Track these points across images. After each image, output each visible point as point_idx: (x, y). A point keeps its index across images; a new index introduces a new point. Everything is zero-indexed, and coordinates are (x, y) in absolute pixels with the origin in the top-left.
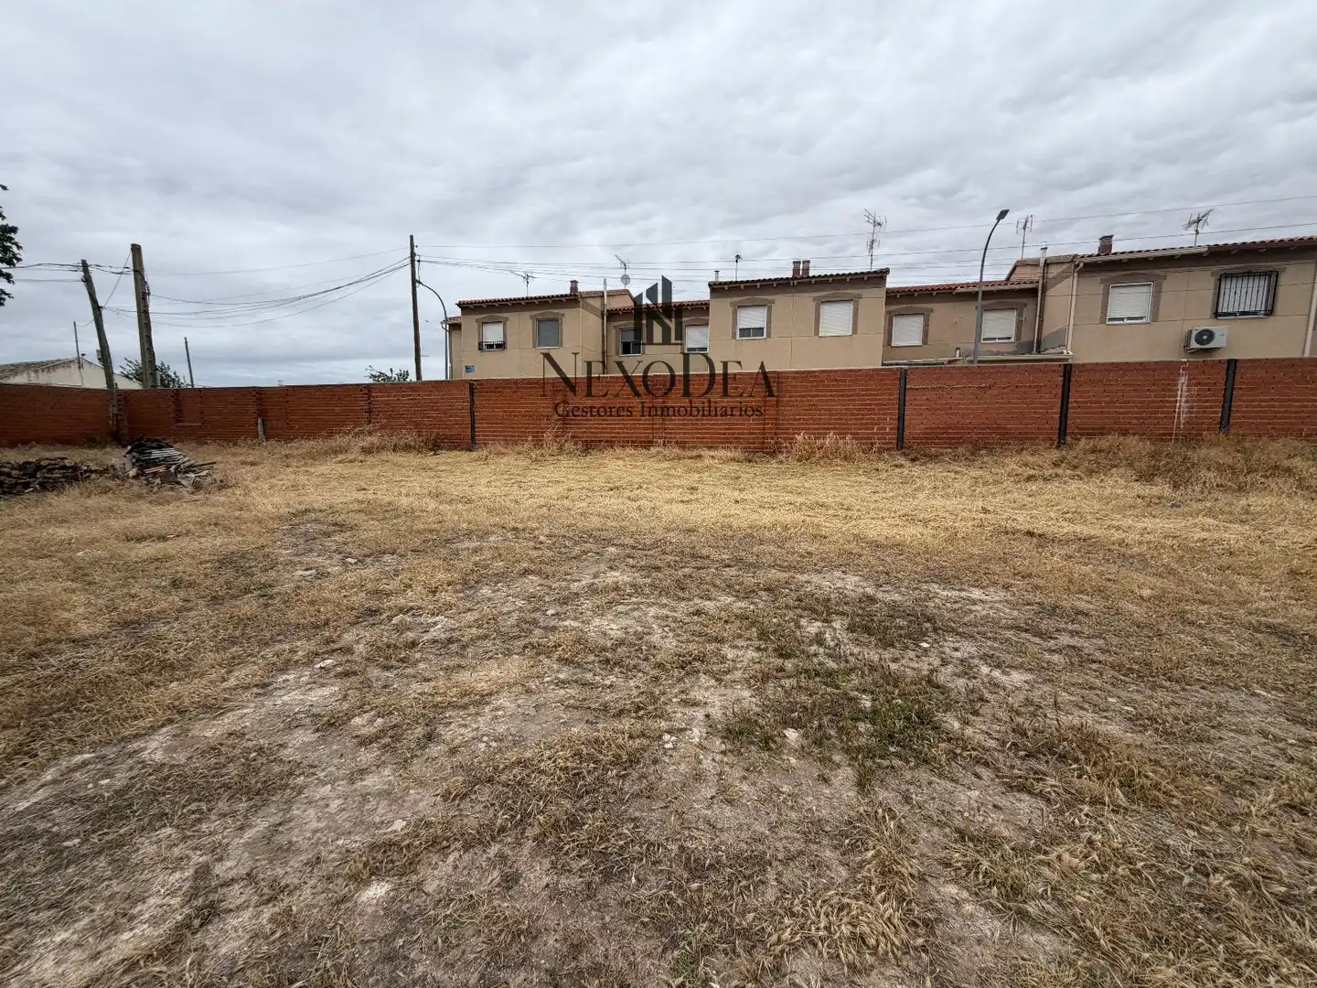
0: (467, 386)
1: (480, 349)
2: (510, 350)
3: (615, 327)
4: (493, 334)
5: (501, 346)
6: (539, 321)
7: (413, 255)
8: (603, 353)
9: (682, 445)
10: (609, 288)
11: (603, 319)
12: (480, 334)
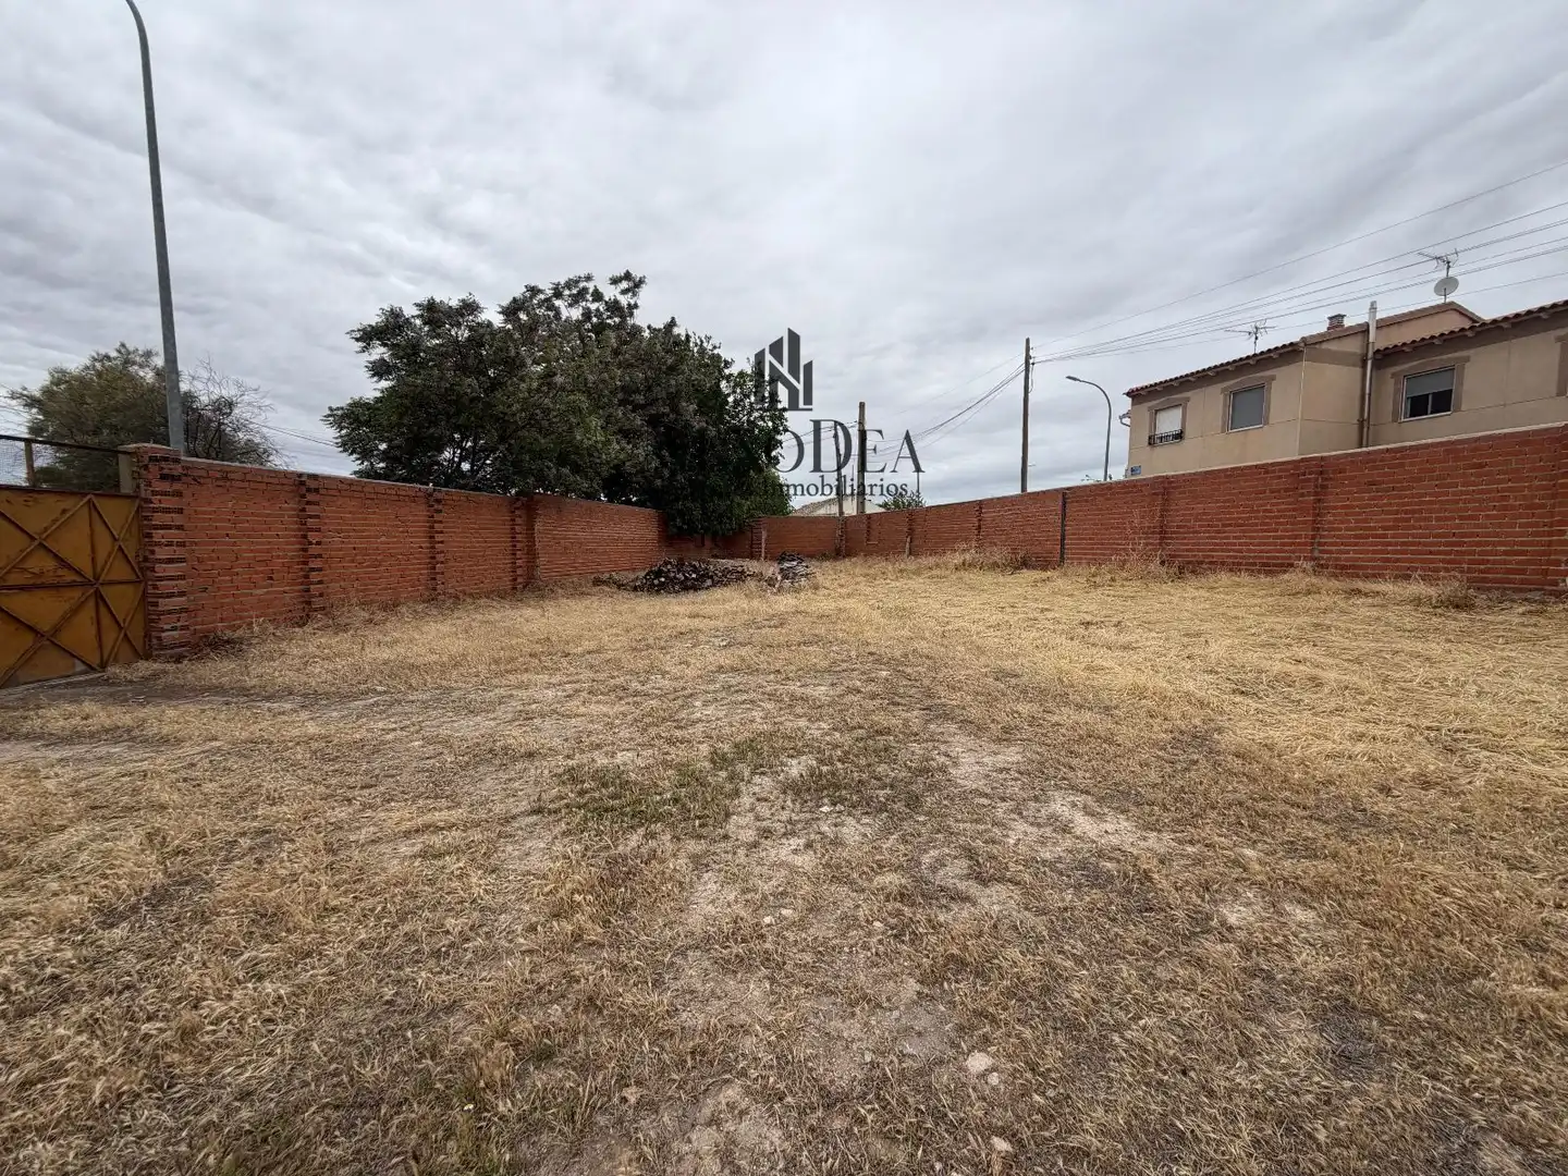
0: (1060, 496)
1: (1150, 444)
2: (1185, 443)
3: (1393, 375)
4: (1169, 422)
5: (1179, 436)
6: (1235, 394)
7: (1028, 357)
8: (1361, 423)
9: (1345, 570)
10: (1379, 316)
11: (1364, 366)
12: (1154, 425)
